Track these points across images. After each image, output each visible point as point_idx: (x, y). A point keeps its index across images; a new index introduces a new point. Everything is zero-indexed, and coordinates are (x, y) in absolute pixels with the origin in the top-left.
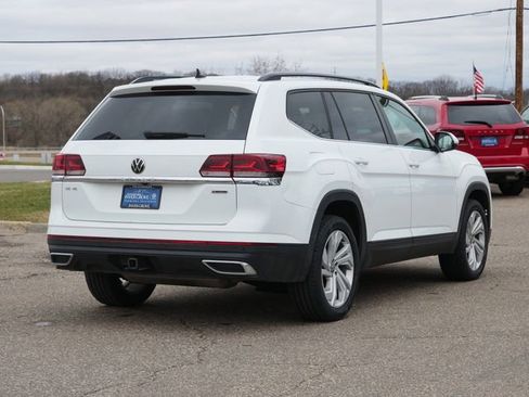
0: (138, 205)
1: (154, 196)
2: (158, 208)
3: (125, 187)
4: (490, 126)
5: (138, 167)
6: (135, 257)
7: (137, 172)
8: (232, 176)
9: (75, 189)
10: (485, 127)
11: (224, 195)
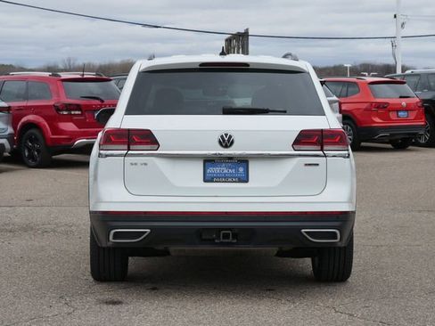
0: (225, 179)
1: (241, 170)
2: (247, 181)
3: (205, 162)
4: (102, 101)
5: (226, 142)
6: (230, 229)
7: (226, 147)
8: (322, 150)
9: (146, 164)
10: (98, 102)
11: (314, 167)
